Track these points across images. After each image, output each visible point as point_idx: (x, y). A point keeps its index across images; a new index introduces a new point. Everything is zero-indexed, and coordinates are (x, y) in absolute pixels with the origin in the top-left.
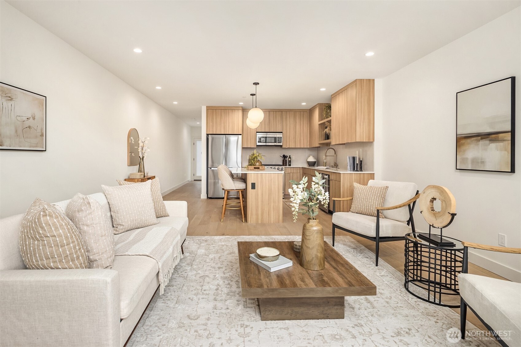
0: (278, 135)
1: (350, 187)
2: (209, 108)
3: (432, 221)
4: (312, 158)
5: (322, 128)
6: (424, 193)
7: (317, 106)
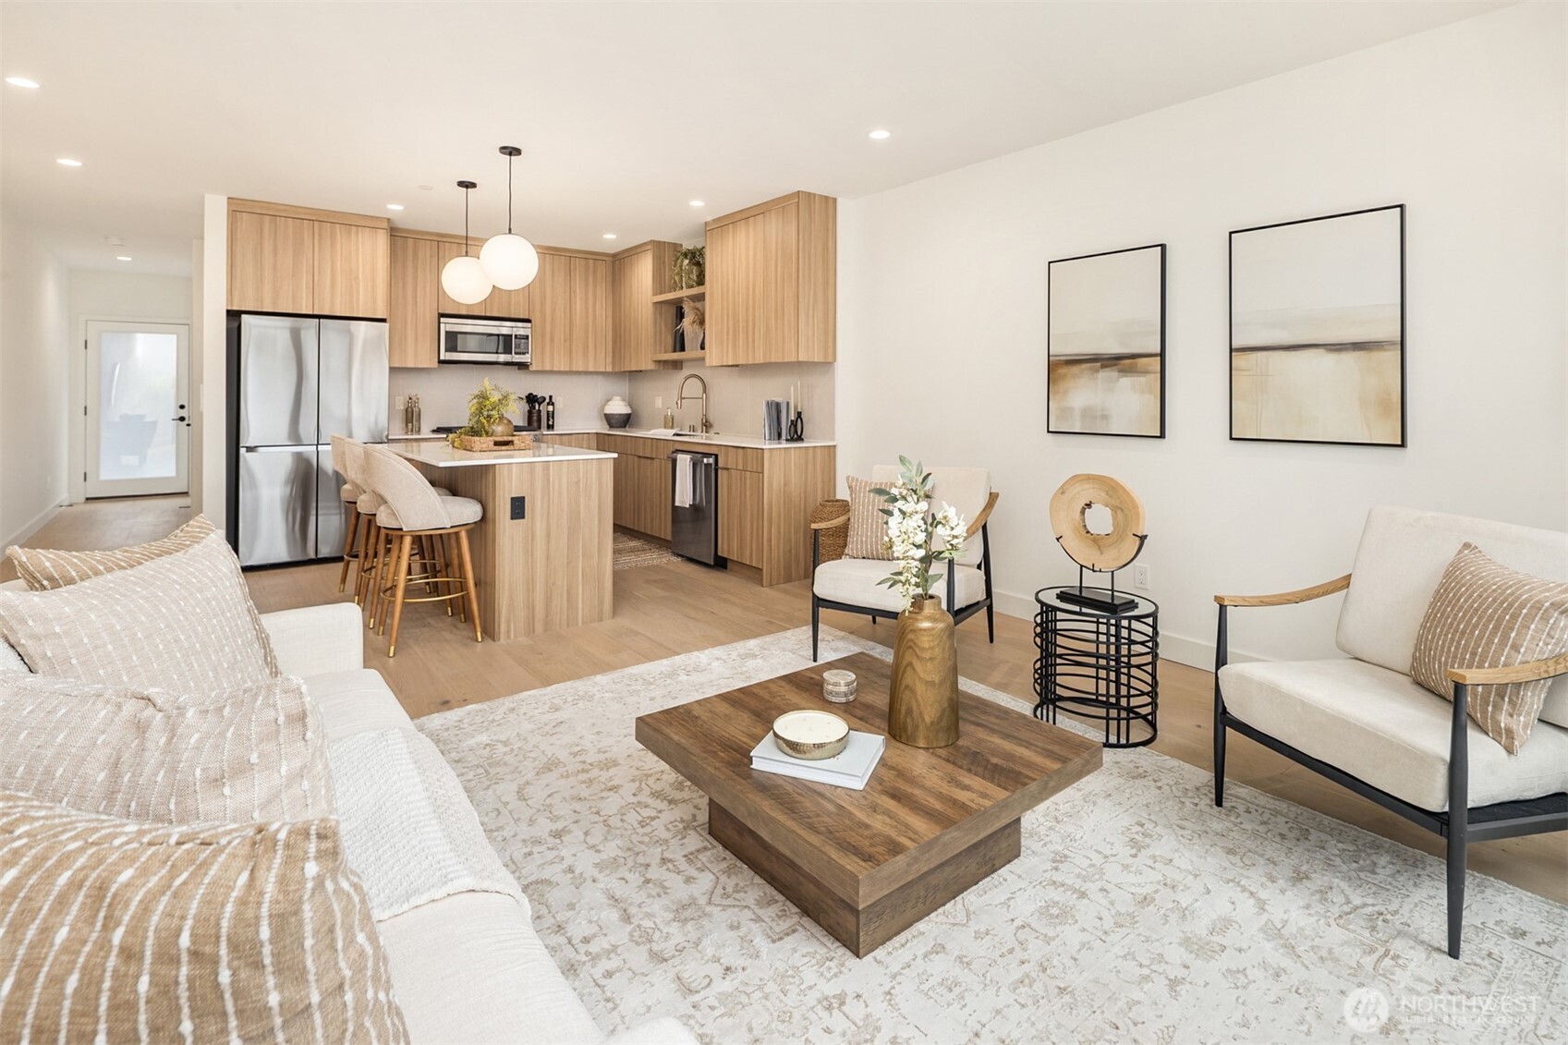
0: (521, 329)
1: (785, 485)
2: (238, 208)
3: (1086, 555)
4: (621, 403)
5: (661, 315)
6: (1063, 493)
7: (649, 247)
